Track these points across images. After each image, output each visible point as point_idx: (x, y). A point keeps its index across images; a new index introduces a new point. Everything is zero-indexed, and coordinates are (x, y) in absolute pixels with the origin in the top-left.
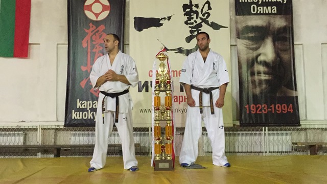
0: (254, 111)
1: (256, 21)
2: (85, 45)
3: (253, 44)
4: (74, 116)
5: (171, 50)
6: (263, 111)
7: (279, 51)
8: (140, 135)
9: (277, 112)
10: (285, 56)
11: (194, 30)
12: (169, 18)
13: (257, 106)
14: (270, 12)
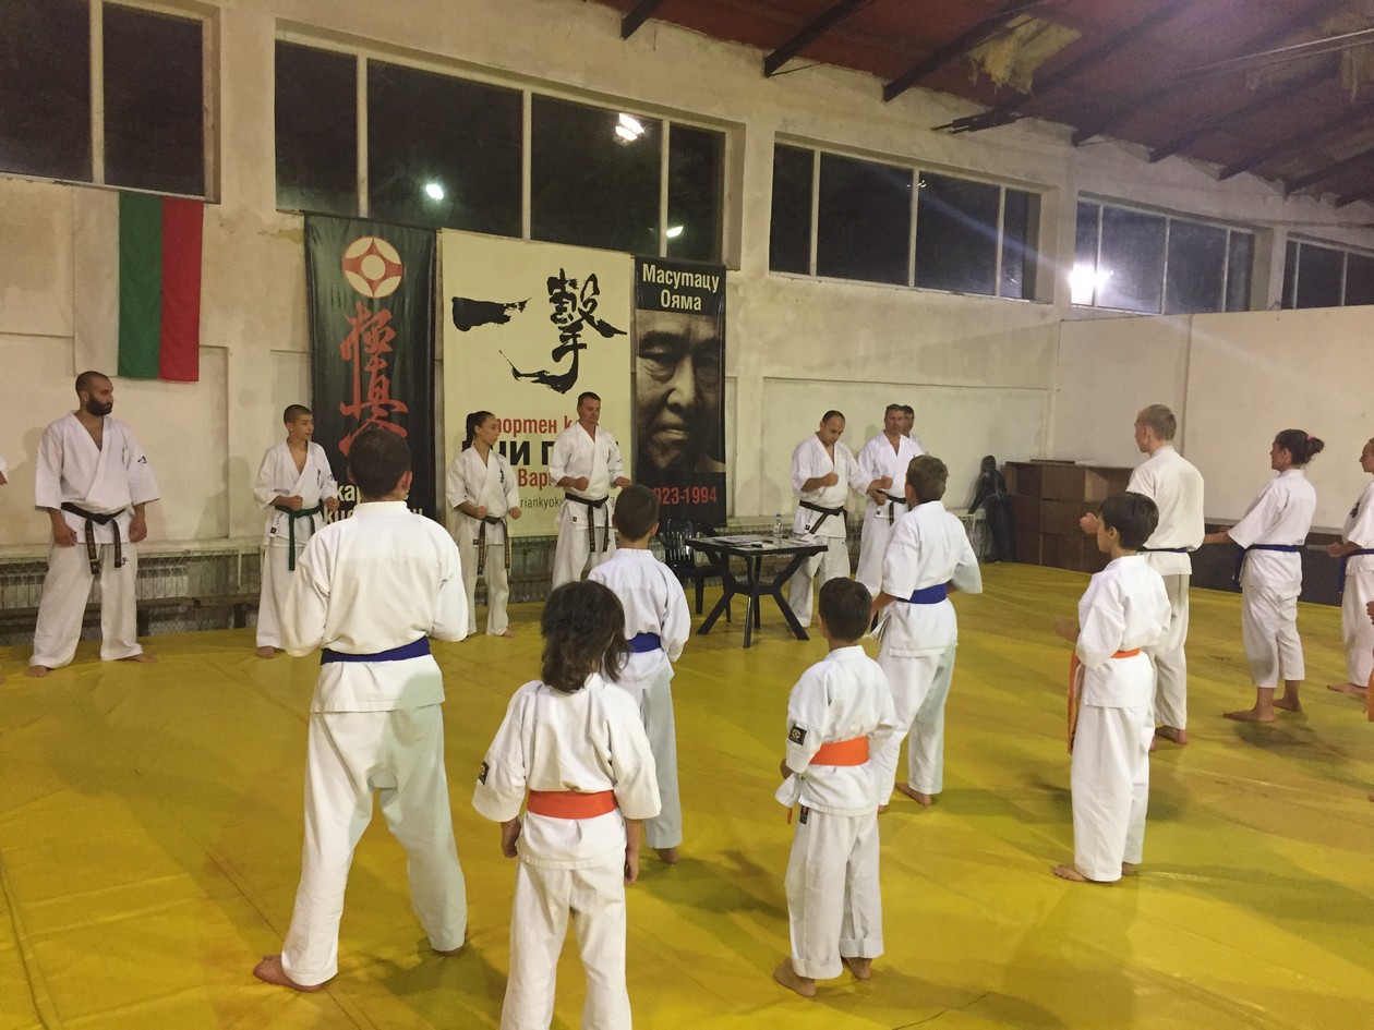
2: (347, 356)
3: (661, 370)
5: (526, 375)
6: (672, 500)
7: (702, 387)
9: (693, 501)
11: (567, 334)
12: (522, 305)
14: (691, 308)
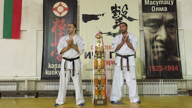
0: (154, 70)
1: (154, 16)
2: (53, 31)
3: (153, 30)
4: (46, 73)
6: (160, 70)
7: (169, 34)
8: (86, 84)
9: (169, 70)
10: (173, 37)
11: (118, 21)
13: (156, 67)
14: (163, 11)
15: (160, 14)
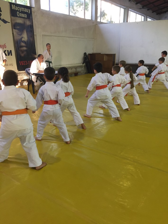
7: (29, 37)
13: (24, 62)
14: (24, 17)
15: (22, 19)
